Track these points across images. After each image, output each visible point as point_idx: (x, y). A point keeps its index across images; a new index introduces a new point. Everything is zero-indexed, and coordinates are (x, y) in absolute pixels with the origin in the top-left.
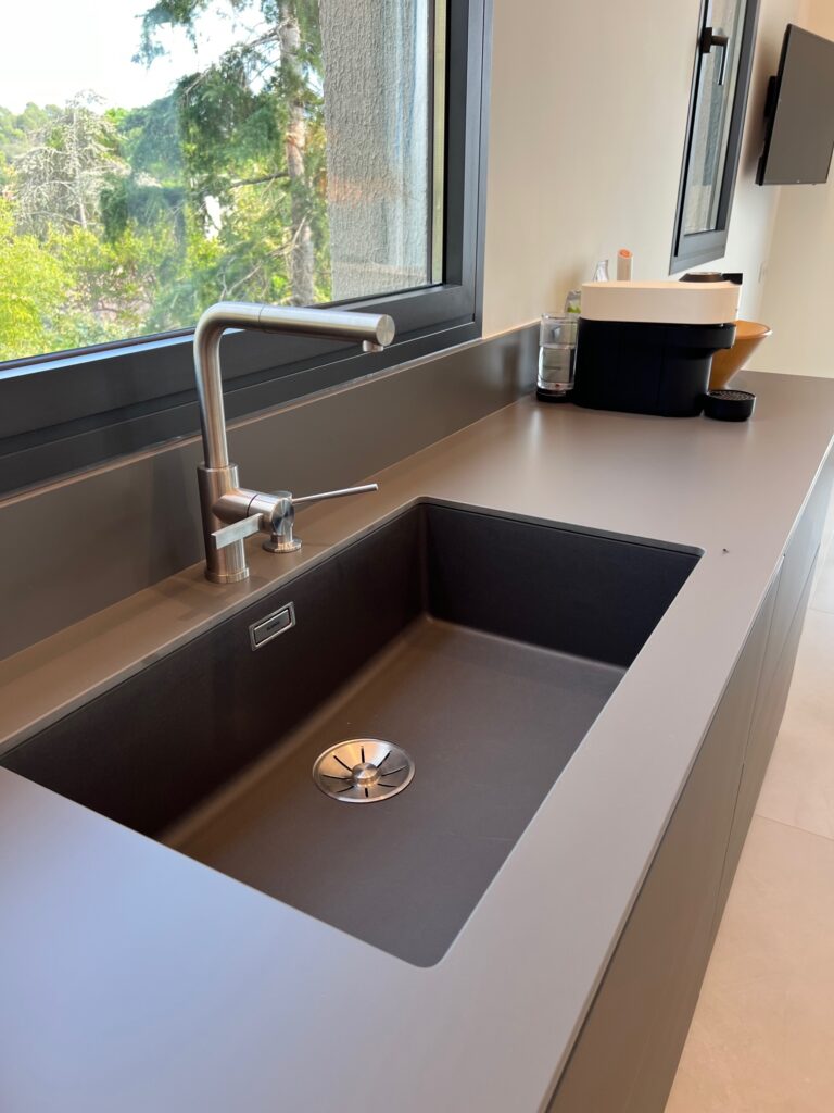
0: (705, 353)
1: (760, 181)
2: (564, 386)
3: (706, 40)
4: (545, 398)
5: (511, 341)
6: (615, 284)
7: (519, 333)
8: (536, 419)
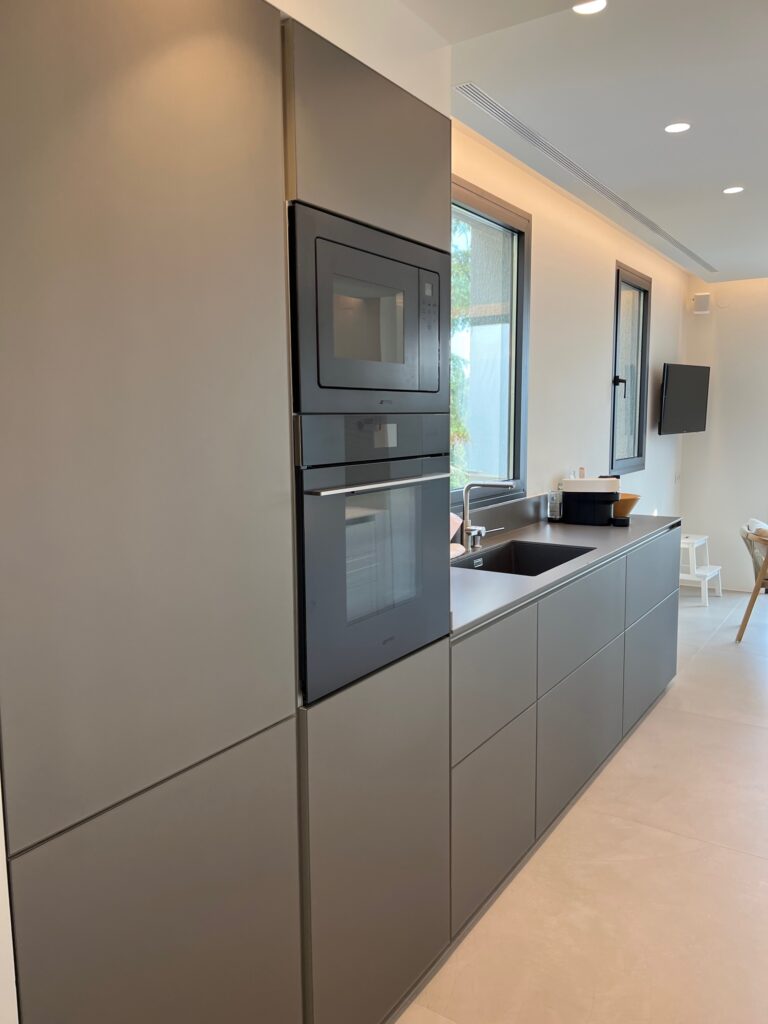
0: (610, 502)
1: (660, 434)
2: (558, 517)
3: (616, 381)
4: (551, 521)
5: (536, 500)
6: (578, 479)
7: (539, 497)
8: (548, 527)
